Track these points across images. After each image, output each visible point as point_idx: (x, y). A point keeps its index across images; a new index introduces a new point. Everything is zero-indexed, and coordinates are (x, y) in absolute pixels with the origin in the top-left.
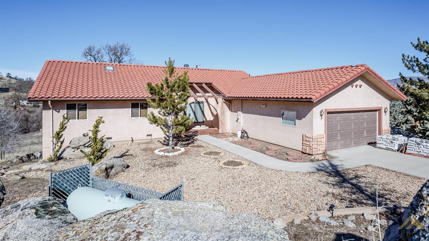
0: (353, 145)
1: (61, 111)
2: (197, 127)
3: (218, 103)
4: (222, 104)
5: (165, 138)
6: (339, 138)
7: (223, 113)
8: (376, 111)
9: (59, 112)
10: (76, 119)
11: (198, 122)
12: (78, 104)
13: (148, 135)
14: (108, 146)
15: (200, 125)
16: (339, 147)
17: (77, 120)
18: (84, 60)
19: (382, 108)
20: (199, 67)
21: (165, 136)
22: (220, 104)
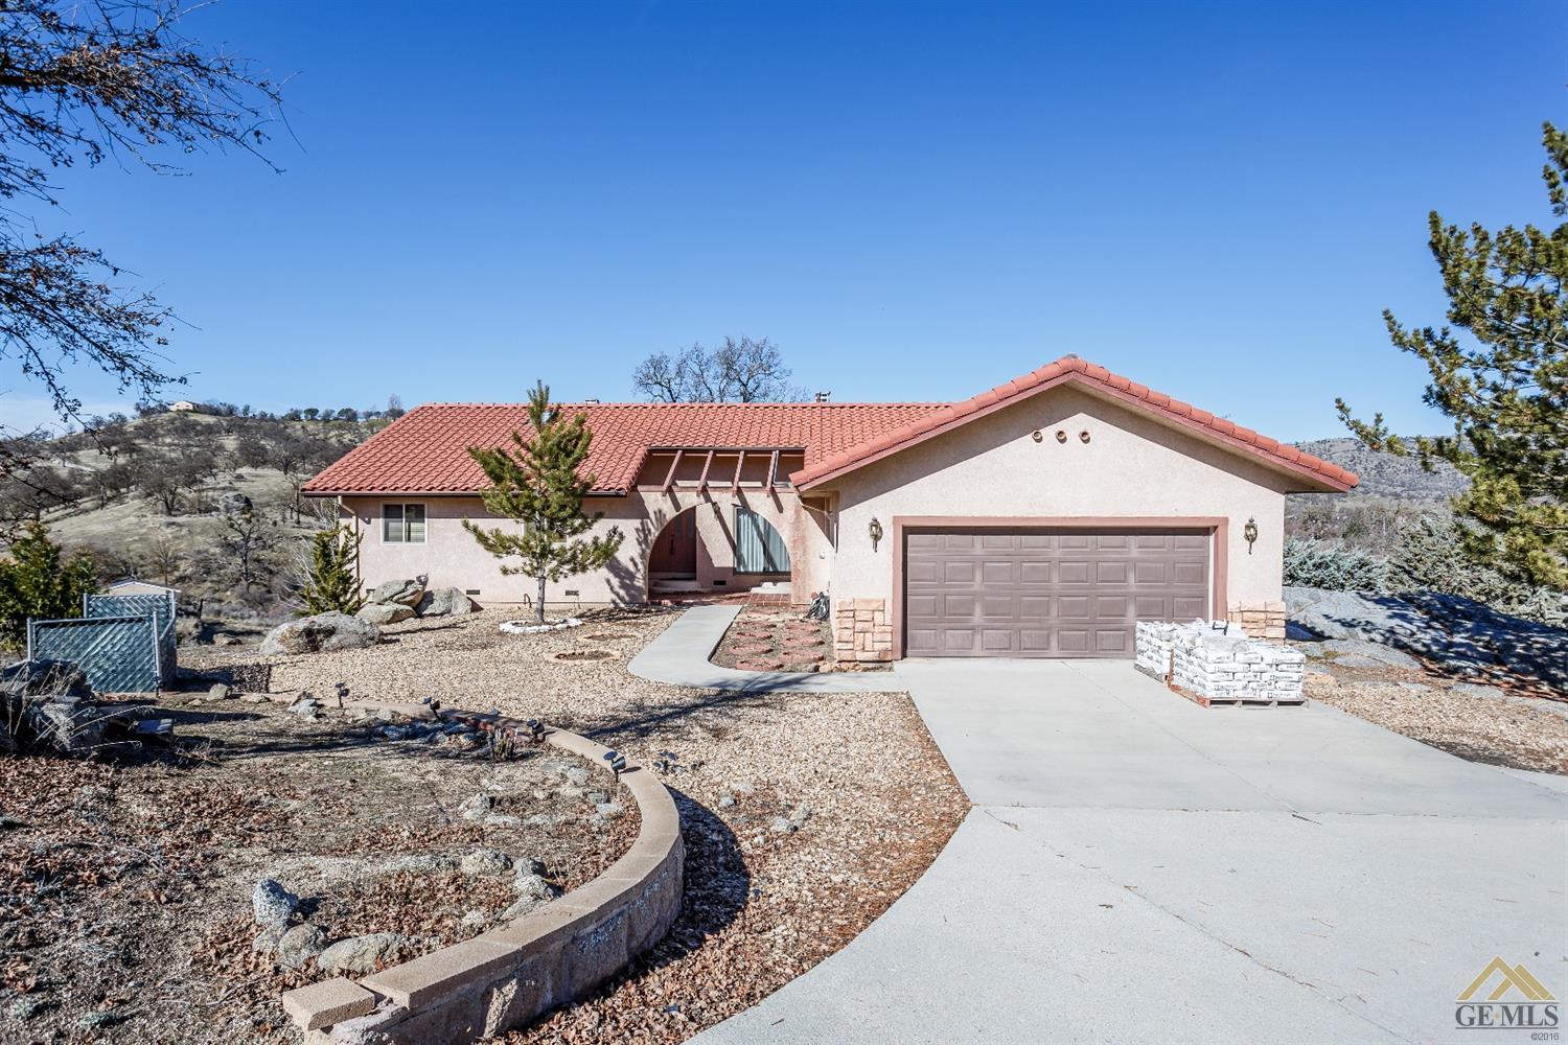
0: (1054, 650)
1: (373, 520)
2: (765, 584)
3: (780, 509)
4: (797, 513)
5: (614, 602)
6: (978, 618)
7: (800, 540)
8: (1205, 531)
9: (369, 523)
10: (401, 540)
11: (776, 572)
12: (406, 506)
13: (568, 593)
14: (456, 608)
15: (775, 582)
16: (977, 651)
17: (404, 544)
18: (642, 398)
19: (1226, 521)
20: (832, 400)
21: (614, 597)
22: (789, 512)
